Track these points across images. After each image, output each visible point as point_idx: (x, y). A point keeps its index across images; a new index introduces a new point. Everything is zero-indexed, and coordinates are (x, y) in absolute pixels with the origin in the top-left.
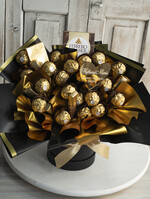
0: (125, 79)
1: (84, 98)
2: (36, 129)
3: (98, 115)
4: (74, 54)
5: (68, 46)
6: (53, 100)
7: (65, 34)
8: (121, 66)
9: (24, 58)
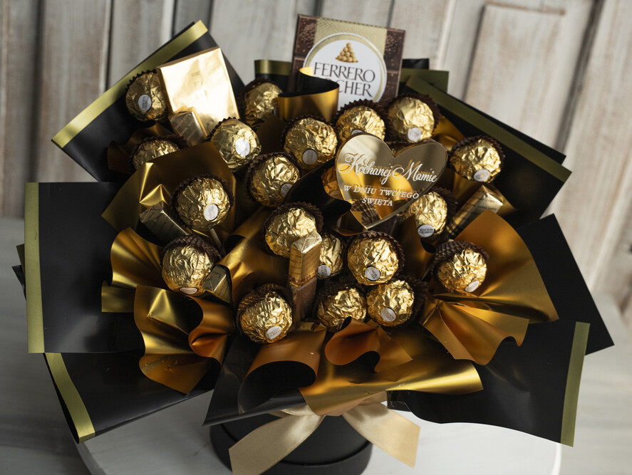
0: (494, 201)
1: (343, 256)
2: (168, 350)
3: (387, 316)
4: (328, 98)
6: (235, 257)
7: (303, 27)
8: (483, 155)
9: (151, 98)
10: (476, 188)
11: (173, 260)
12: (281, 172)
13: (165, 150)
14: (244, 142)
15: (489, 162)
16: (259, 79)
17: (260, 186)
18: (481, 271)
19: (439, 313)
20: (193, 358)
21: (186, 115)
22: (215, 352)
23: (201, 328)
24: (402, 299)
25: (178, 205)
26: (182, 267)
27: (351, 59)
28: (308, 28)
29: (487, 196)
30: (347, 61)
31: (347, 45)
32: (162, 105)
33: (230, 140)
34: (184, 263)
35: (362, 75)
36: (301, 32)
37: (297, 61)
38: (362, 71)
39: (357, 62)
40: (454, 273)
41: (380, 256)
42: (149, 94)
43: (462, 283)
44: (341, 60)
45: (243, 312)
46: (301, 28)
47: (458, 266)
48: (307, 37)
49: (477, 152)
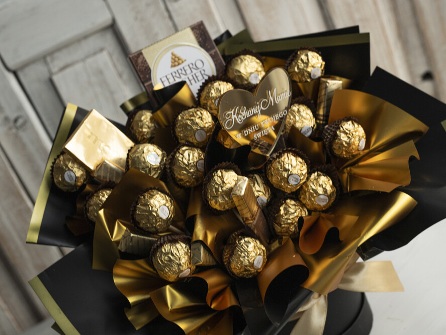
0: (335, 84)
1: (267, 183)
2: (199, 322)
3: (322, 202)
4: (184, 94)
5: (158, 86)
6: (199, 231)
7: (136, 61)
8: (308, 60)
9: (72, 171)
10: (318, 84)
11: (161, 259)
12: (189, 157)
13: (104, 196)
14: (152, 155)
15: (314, 62)
16: (131, 115)
17: (182, 175)
18: (360, 131)
19: (353, 177)
20: (219, 315)
21: (103, 166)
22: (230, 301)
23: (211, 292)
24: (323, 184)
25: (139, 223)
26: (170, 260)
27: (180, 62)
28: (140, 60)
29: (329, 83)
30: (179, 64)
31: (173, 54)
32: (82, 171)
33: (142, 159)
34: (169, 257)
35: (194, 67)
36: (137, 66)
37: (148, 86)
38: (192, 64)
39: (185, 60)
40: (344, 143)
41: (292, 165)
42: (69, 169)
43: (354, 147)
44: (175, 66)
45: (229, 263)
46: (136, 63)
47: (343, 137)
48: (143, 66)
49: (302, 60)
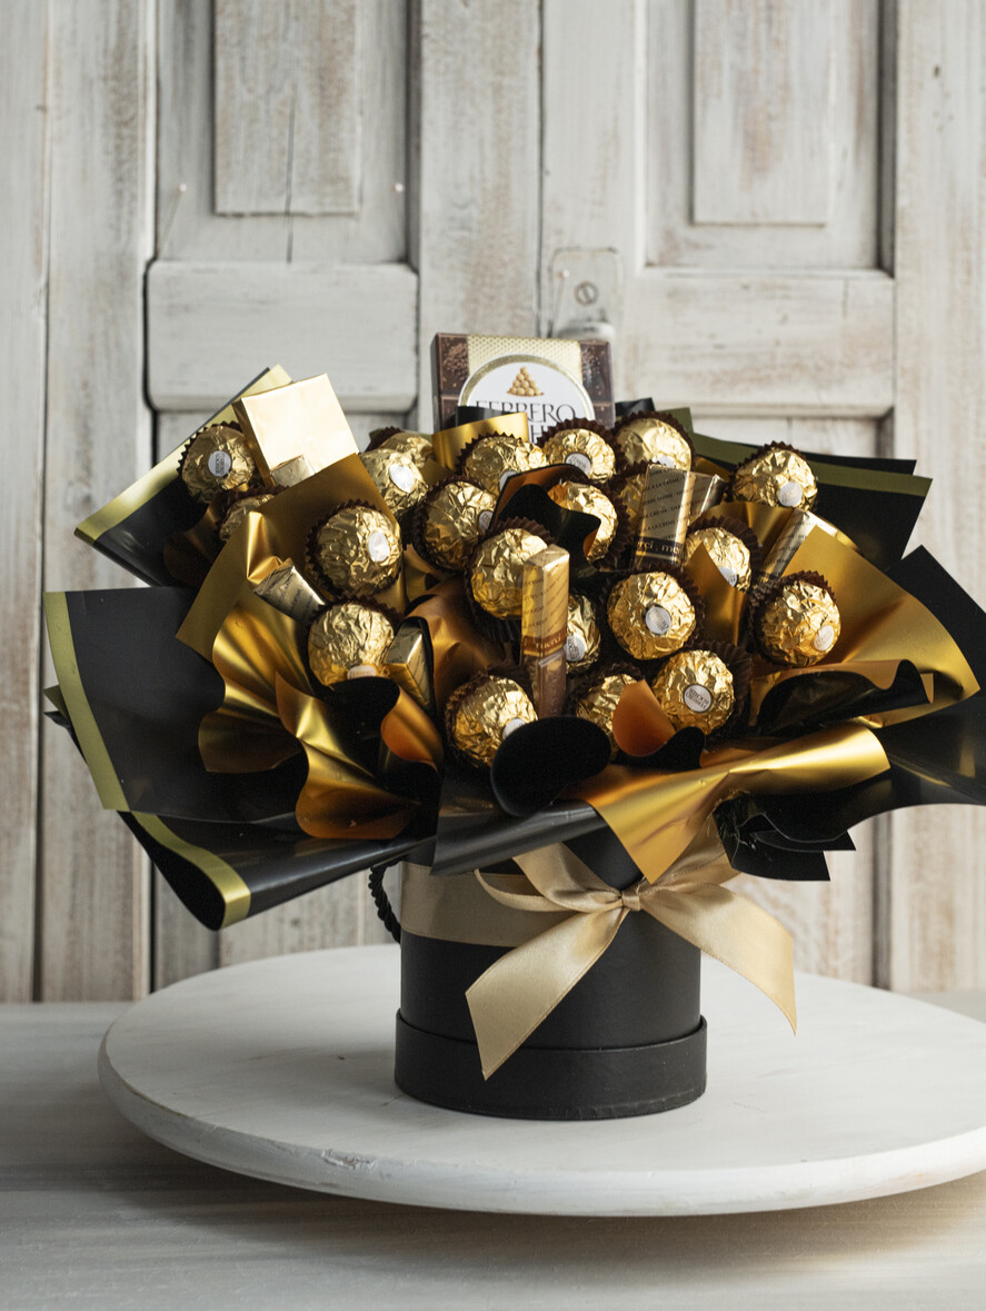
3: (697, 701)
7: (447, 350)
8: (785, 464)
9: (230, 455)
10: (787, 517)
11: (329, 624)
15: (796, 475)
24: (712, 671)
25: (320, 548)
26: (348, 631)
27: (532, 392)
28: (454, 351)
29: (808, 517)
30: (526, 395)
31: (522, 371)
32: (248, 465)
33: (380, 467)
34: (348, 625)
35: (554, 414)
36: (444, 358)
37: (445, 401)
38: (552, 407)
39: (542, 394)
40: (789, 613)
41: (665, 591)
42: (226, 450)
43: (806, 630)
44: (517, 394)
46: (443, 352)
47: (793, 602)
48: (455, 364)
49: (773, 461)
